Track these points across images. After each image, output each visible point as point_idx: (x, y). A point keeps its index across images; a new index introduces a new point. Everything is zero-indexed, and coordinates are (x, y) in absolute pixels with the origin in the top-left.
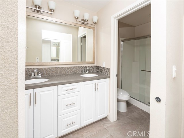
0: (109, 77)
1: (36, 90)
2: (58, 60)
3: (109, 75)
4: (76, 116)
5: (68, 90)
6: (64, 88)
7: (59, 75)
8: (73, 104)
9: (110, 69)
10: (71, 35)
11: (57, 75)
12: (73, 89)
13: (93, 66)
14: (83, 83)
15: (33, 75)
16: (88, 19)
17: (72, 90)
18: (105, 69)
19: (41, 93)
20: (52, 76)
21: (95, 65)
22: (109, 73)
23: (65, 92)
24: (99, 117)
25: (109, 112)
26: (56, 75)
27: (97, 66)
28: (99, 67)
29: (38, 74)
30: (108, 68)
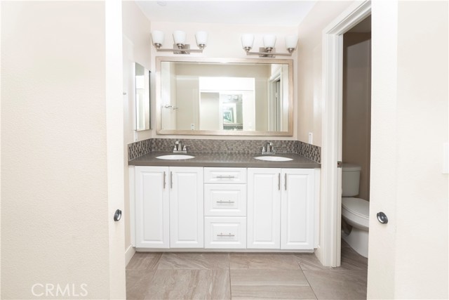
0: (319, 166)
1: (172, 168)
2: (240, 128)
3: (319, 162)
4: (236, 225)
5: (221, 177)
6: (214, 173)
7: (216, 153)
8: (230, 202)
9: (320, 148)
10: (254, 79)
11: (212, 153)
12: (230, 177)
13: (289, 141)
14: (251, 170)
15: (175, 149)
16: (272, 46)
17: (228, 179)
18: (312, 149)
19: (179, 175)
20: (205, 153)
21: (295, 138)
22: (320, 156)
23: (216, 180)
24: (289, 244)
25: (320, 244)
26: (210, 152)
27: (297, 142)
28: (301, 143)
29: (182, 148)
30: (317, 147)
